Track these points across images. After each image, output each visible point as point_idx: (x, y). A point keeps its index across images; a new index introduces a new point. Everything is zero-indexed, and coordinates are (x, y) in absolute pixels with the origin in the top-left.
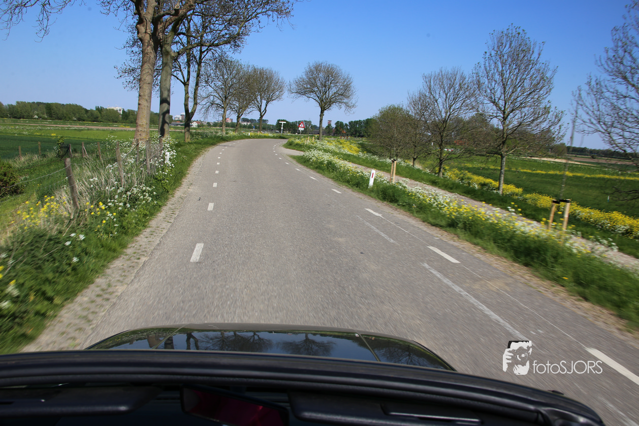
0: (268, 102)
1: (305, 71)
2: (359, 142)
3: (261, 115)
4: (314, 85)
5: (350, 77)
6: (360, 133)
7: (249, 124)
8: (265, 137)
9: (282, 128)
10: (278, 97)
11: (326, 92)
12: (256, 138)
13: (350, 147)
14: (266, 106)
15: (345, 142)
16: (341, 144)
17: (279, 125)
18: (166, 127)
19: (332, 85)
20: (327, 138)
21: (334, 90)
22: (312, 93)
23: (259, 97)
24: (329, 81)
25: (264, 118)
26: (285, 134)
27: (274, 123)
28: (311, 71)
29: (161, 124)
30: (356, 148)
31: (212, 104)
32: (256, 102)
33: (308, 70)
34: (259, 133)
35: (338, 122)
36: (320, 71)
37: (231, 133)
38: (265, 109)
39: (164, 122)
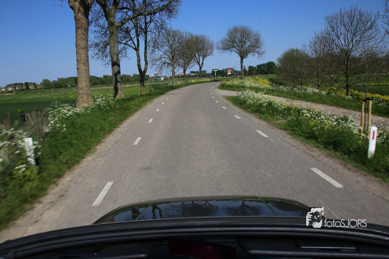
0: (203, 58)
1: (226, 33)
2: (269, 78)
3: (200, 67)
4: (234, 42)
5: (259, 33)
6: (264, 72)
7: (195, 74)
8: (205, 82)
9: (215, 75)
10: (211, 53)
11: (243, 46)
12: (199, 84)
13: (263, 82)
14: (203, 60)
15: (259, 79)
16: (257, 80)
17: (213, 72)
18: (119, 85)
19: (247, 41)
20: (247, 78)
21: (248, 44)
22: (233, 48)
23: (197, 55)
24: (244, 38)
25: (202, 69)
26: (218, 78)
27: (210, 72)
28: (231, 33)
29: (114, 83)
30: (267, 82)
31: (164, 63)
32: (195, 58)
33: (228, 32)
34: (200, 80)
35: (250, 66)
36: (237, 32)
37: (179, 83)
38: (203, 63)
39: (117, 82)
